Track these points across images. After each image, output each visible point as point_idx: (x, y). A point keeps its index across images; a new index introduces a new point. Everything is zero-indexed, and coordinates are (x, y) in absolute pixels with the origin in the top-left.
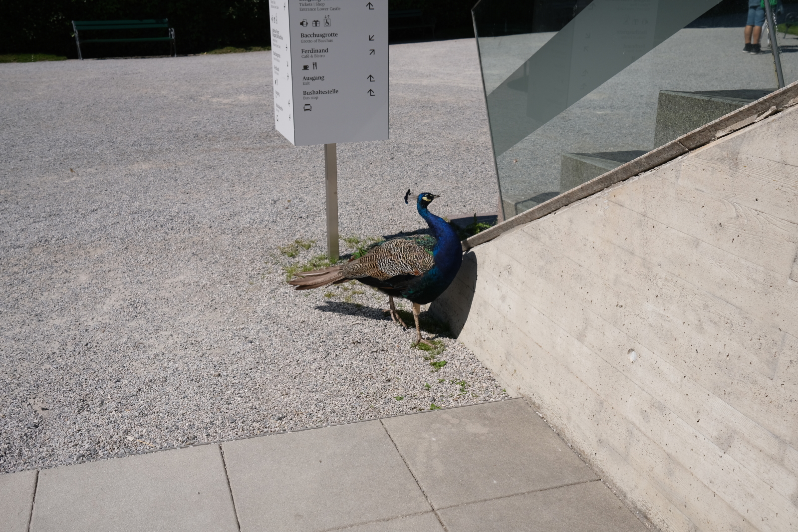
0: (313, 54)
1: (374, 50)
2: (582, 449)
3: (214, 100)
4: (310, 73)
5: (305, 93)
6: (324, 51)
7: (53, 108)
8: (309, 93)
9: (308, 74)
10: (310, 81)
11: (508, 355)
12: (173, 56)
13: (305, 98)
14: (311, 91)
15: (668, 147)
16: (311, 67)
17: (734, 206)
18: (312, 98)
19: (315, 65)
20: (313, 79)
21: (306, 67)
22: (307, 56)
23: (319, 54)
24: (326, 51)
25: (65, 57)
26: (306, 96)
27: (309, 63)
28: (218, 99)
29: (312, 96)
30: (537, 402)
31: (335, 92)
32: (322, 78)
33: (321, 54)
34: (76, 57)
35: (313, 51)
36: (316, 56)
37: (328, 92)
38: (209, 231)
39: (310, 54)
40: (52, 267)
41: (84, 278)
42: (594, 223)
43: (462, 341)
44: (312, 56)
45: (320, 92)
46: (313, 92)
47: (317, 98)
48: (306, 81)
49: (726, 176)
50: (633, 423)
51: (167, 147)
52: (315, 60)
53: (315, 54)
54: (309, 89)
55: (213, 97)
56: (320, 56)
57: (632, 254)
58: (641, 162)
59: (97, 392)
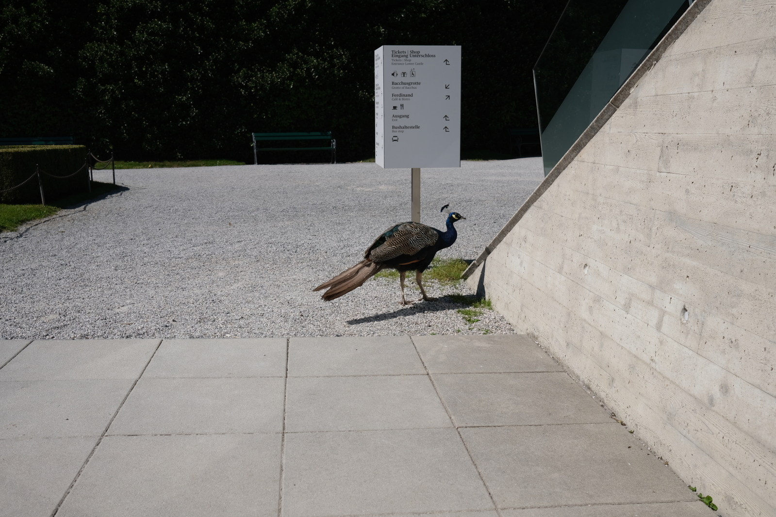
0: (401, 98)
1: (449, 96)
2: (558, 356)
3: (359, 189)
4: (399, 112)
5: (393, 127)
6: (410, 95)
7: (226, 190)
8: (397, 128)
9: (396, 112)
10: (398, 118)
11: (522, 306)
12: (333, 163)
13: (393, 131)
14: (398, 126)
15: (606, 109)
16: (399, 107)
17: (635, 135)
18: (399, 131)
19: (402, 106)
20: (400, 117)
21: (395, 108)
22: (396, 99)
23: (405, 98)
24: (411, 95)
25: (244, 163)
26: (395, 130)
27: (398, 105)
28: (361, 188)
29: (399, 130)
30: (536, 334)
31: (418, 127)
32: (407, 117)
33: (407, 98)
34: (252, 163)
35: (401, 95)
36: (403, 99)
37: (412, 127)
38: (324, 254)
39: (398, 98)
40: (200, 268)
41: (221, 274)
42: (570, 181)
43: (497, 310)
44: (400, 99)
45: (406, 127)
46: (400, 127)
47: (403, 132)
48: (395, 118)
49: (631, 117)
50: (585, 320)
51: (309, 213)
52: (402, 102)
53: (403, 97)
54: (397, 124)
55: (358, 187)
56: (407, 99)
57: (588, 193)
58: (594, 126)
59: (212, 317)
